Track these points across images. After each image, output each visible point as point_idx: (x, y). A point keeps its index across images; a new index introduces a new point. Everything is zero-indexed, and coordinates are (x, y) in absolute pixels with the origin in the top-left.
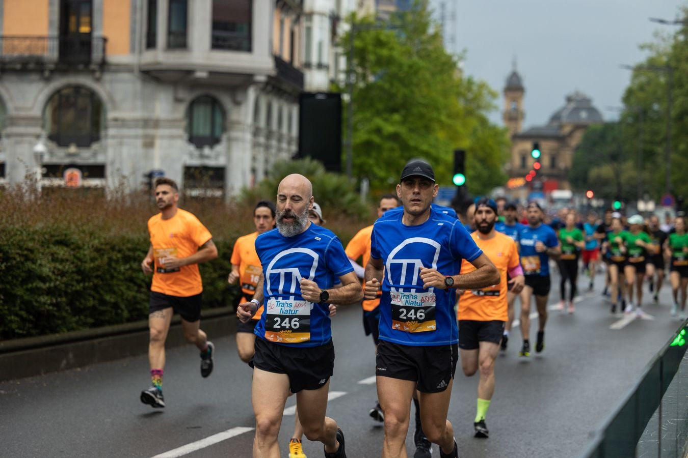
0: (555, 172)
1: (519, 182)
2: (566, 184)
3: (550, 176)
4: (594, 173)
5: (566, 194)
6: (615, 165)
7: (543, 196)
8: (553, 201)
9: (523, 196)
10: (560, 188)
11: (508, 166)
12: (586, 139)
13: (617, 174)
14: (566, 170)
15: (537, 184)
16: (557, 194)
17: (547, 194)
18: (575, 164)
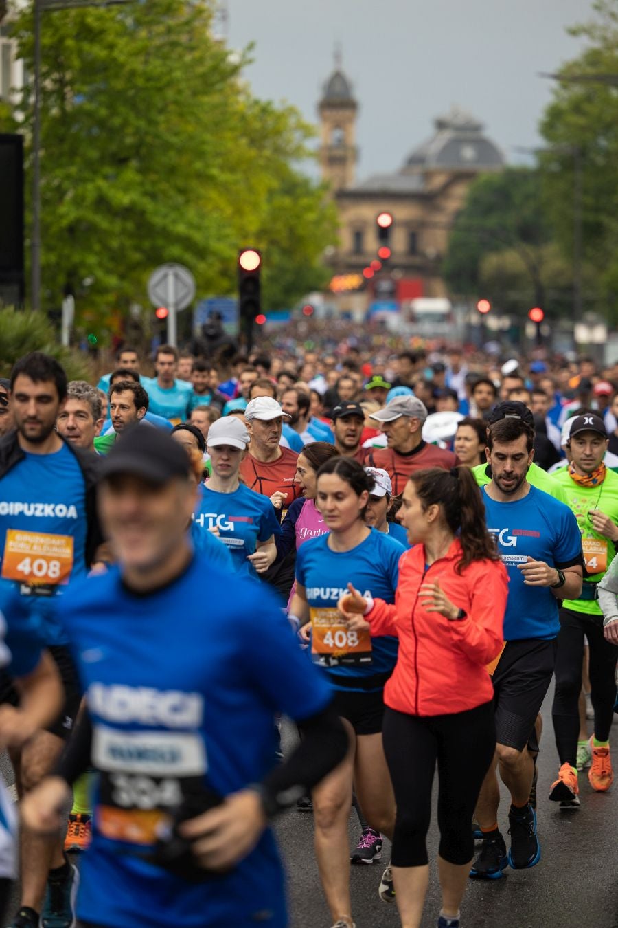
0: (417, 260)
1: (352, 281)
2: (438, 285)
3: (407, 268)
4: (491, 263)
5: (439, 305)
6: (530, 250)
7: (397, 308)
8: (413, 318)
9: (359, 307)
10: (428, 294)
11: (329, 251)
12: (474, 201)
13: (534, 269)
14: (439, 259)
15: (385, 285)
16: (422, 305)
17: (404, 304)
18: (455, 246)
